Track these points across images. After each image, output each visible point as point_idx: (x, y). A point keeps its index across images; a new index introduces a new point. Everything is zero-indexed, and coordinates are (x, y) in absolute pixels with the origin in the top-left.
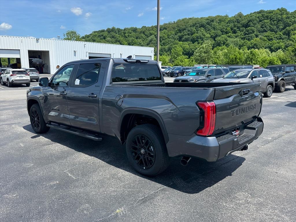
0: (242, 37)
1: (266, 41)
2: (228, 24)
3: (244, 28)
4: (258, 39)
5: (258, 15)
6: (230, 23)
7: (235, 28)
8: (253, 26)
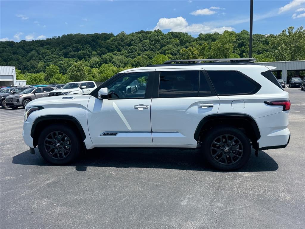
0: (126, 55)
1: (147, 59)
2: (113, 42)
3: (128, 47)
4: (140, 57)
5: (139, 35)
6: (114, 41)
7: (120, 47)
8: (135, 46)
